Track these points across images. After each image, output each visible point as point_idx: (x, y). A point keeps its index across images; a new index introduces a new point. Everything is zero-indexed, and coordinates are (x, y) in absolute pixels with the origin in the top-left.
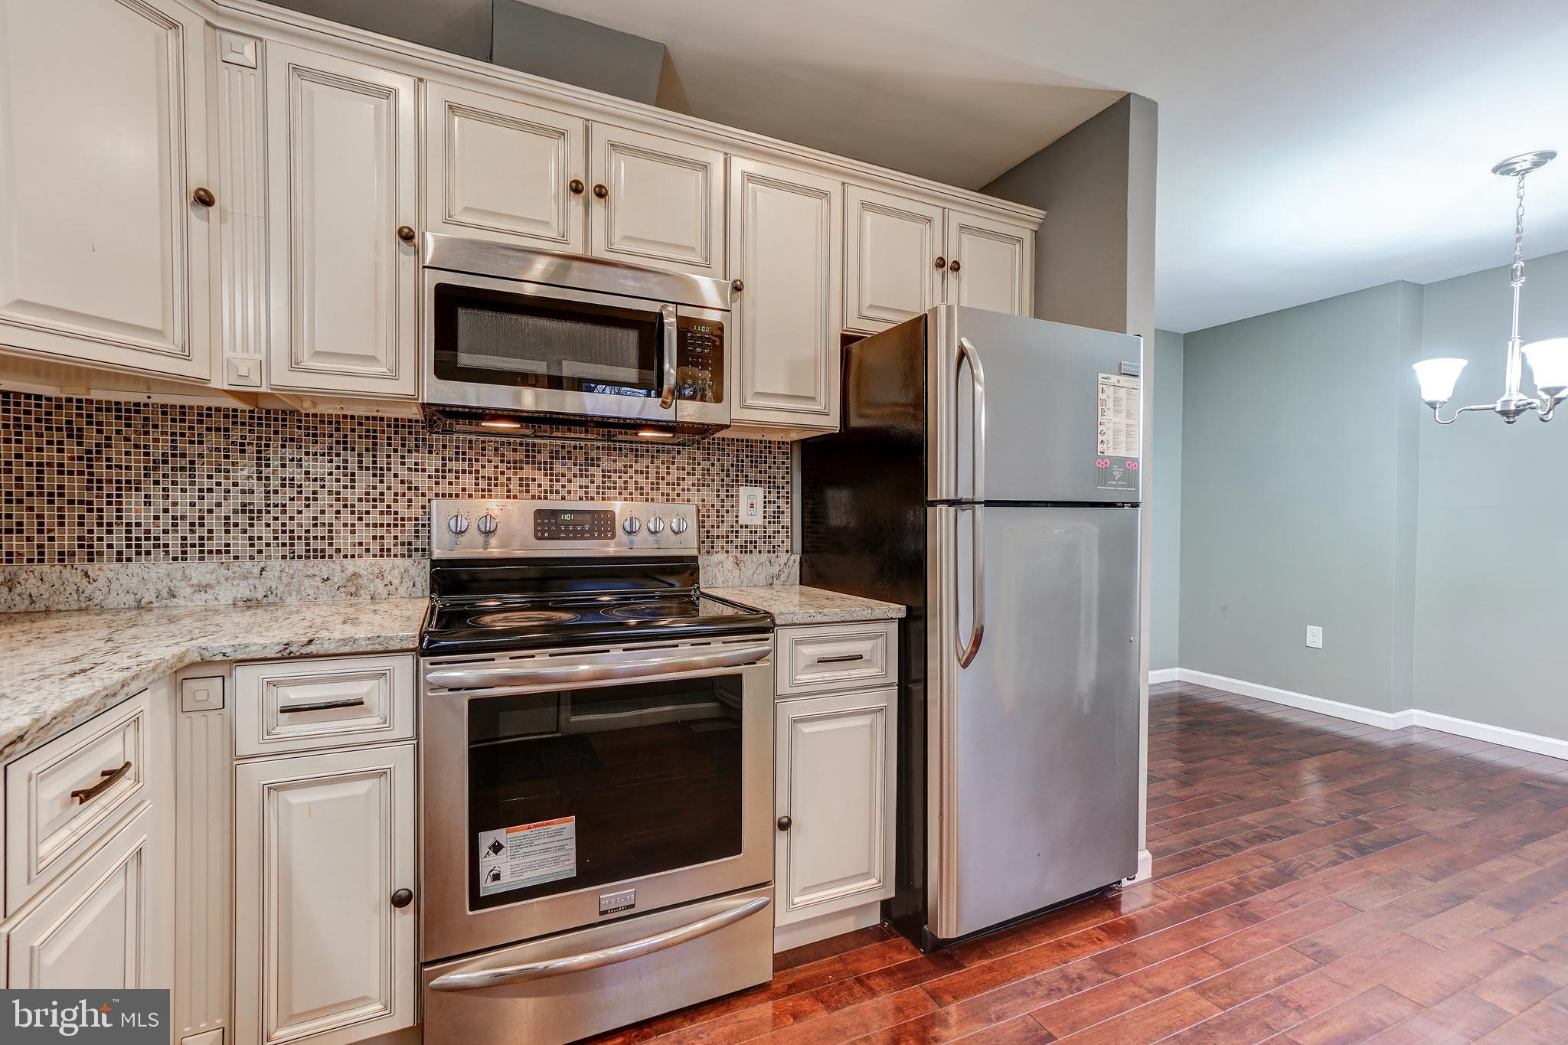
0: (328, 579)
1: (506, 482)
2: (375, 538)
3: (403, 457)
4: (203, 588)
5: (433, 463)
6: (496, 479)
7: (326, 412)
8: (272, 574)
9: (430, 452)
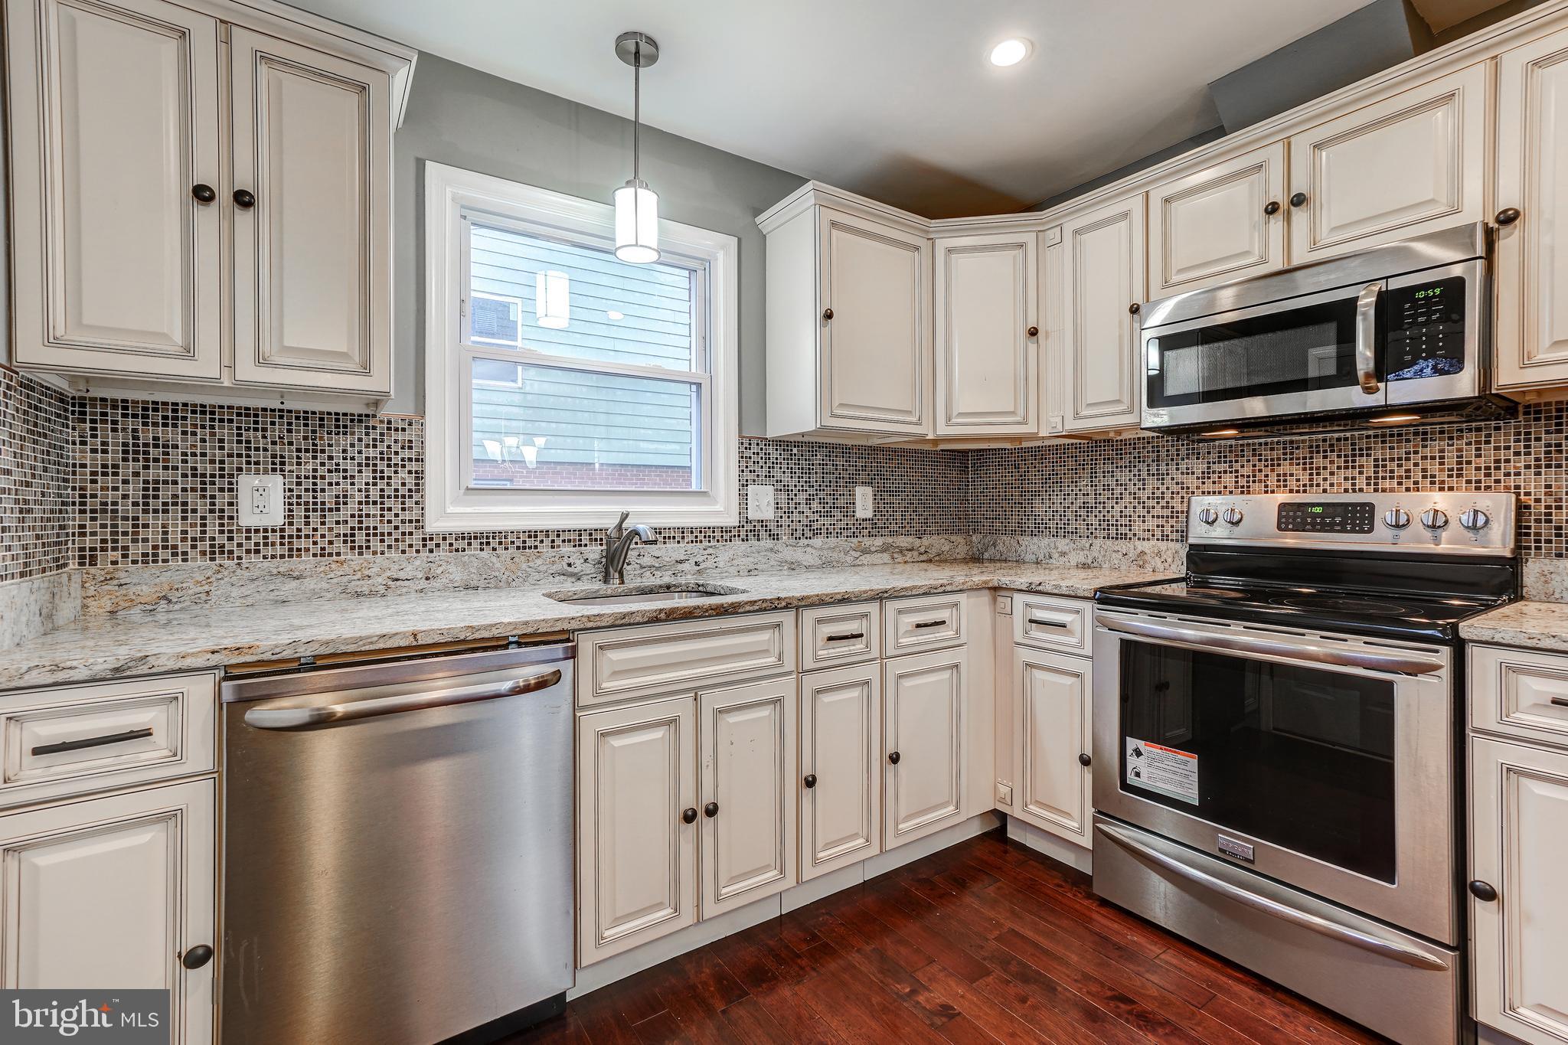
0: (1126, 554)
1: (1263, 478)
2: (1158, 526)
3: (1177, 464)
4: (1063, 554)
5: (1199, 467)
6: (1254, 476)
7: (1128, 437)
8: (1095, 547)
9: (1198, 458)
